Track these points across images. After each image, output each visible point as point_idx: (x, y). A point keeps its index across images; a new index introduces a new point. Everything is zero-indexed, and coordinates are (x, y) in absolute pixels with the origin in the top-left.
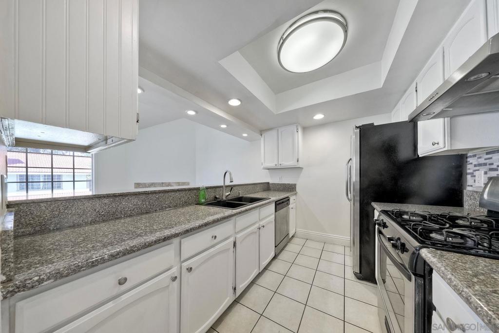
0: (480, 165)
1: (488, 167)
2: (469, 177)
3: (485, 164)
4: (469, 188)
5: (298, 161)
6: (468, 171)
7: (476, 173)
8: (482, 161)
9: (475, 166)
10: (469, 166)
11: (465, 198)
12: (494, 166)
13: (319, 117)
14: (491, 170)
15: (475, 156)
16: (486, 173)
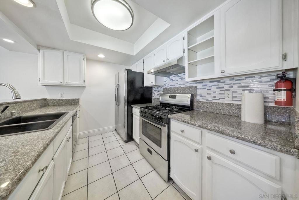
0: (156, 90)
1: (157, 91)
2: (153, 94)
3: (157, 90)
4: (153, 97)
5: (84, 82)
6: (153, 92)
7: (155, 93)
8: (156, 89)
9: (155, 90)
10: (153, 91)
11: (153, 100)
12: (159, 91)
13: (101, 56)
14: (158, 92)
15: (154, 88)
16: (157, 93)
